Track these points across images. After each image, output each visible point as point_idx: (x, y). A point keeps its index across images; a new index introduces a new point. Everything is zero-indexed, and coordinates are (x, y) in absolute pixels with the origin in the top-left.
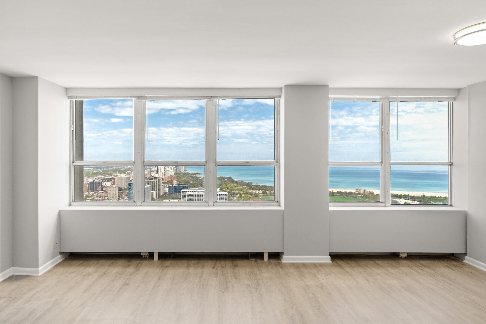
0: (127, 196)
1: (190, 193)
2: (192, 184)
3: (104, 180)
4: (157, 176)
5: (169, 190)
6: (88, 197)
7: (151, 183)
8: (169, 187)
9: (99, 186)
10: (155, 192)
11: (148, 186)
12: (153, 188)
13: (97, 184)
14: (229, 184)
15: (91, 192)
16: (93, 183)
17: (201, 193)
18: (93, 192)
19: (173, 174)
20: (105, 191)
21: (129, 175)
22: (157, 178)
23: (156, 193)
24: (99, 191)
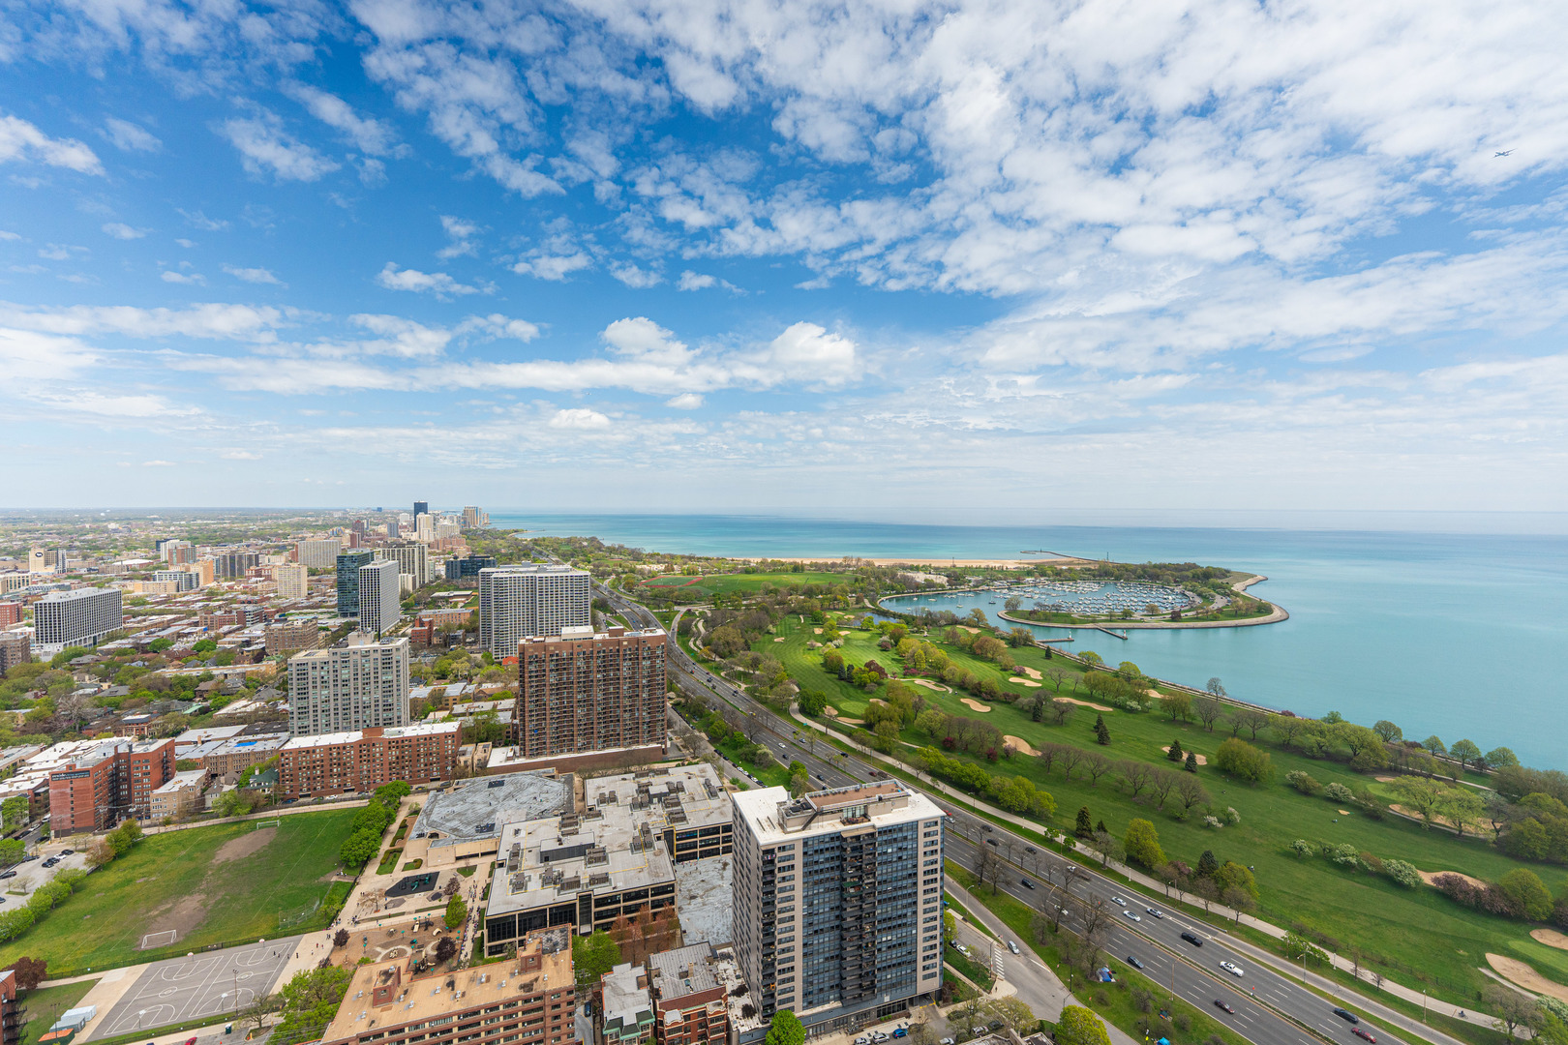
0: (332, 587)
1: (500, 575)
2: (505, 555)
3: (264, 551)
4: (414, 537)
5: (447, 569)
6: (217, 594)
7: (399, 555)
8: (448, 564)
9: (250, 564)
10: (410, 576)
11: (391, 562)
12: (407, 567)
13: (245, 562)
14: (591, 552)
15: (226, 580)
16: (232, 558)
18: (232, 580)
19: (457, 532)
20: (269, 578)
21: (338, 536)
22: (414, 543)
23: (414, 579)
24: (249, 578)
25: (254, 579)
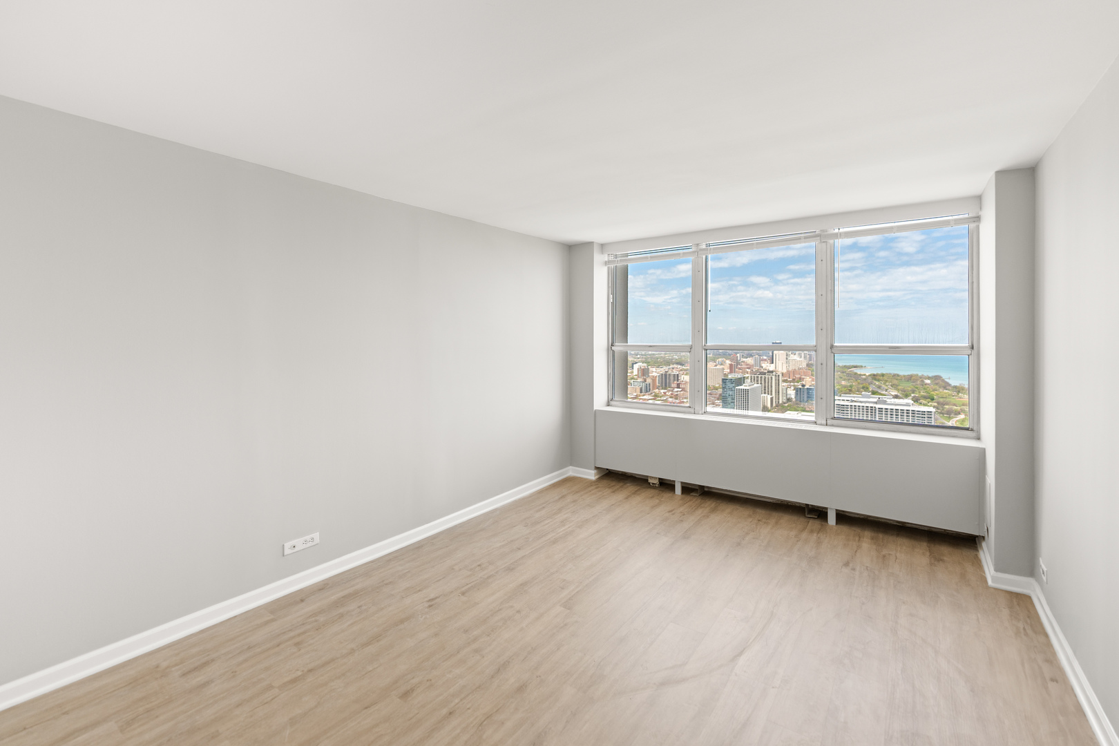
0: (718, 399)
1: (842, 403)
2: (845, 387)
3: (681, 373)
4: (772, 367)
5: (797, 394)
6: (658, 397)
7: (761, 380)
8: (798, 391)
9: (674, 380)
10: (769, 397)
11: (756, 385)
12: (766, 390)
13: (672, 378)
14: (934, 390)
15: (662, 389)
16: (666, 375)
17: (867, 405)
18: (665, 389)
19: (804, 365)
20: (683, 390)
21: (722, 364)
22: (772, 372)
23: (772, 399)
24: (674, 388)
25: (676, 390)
